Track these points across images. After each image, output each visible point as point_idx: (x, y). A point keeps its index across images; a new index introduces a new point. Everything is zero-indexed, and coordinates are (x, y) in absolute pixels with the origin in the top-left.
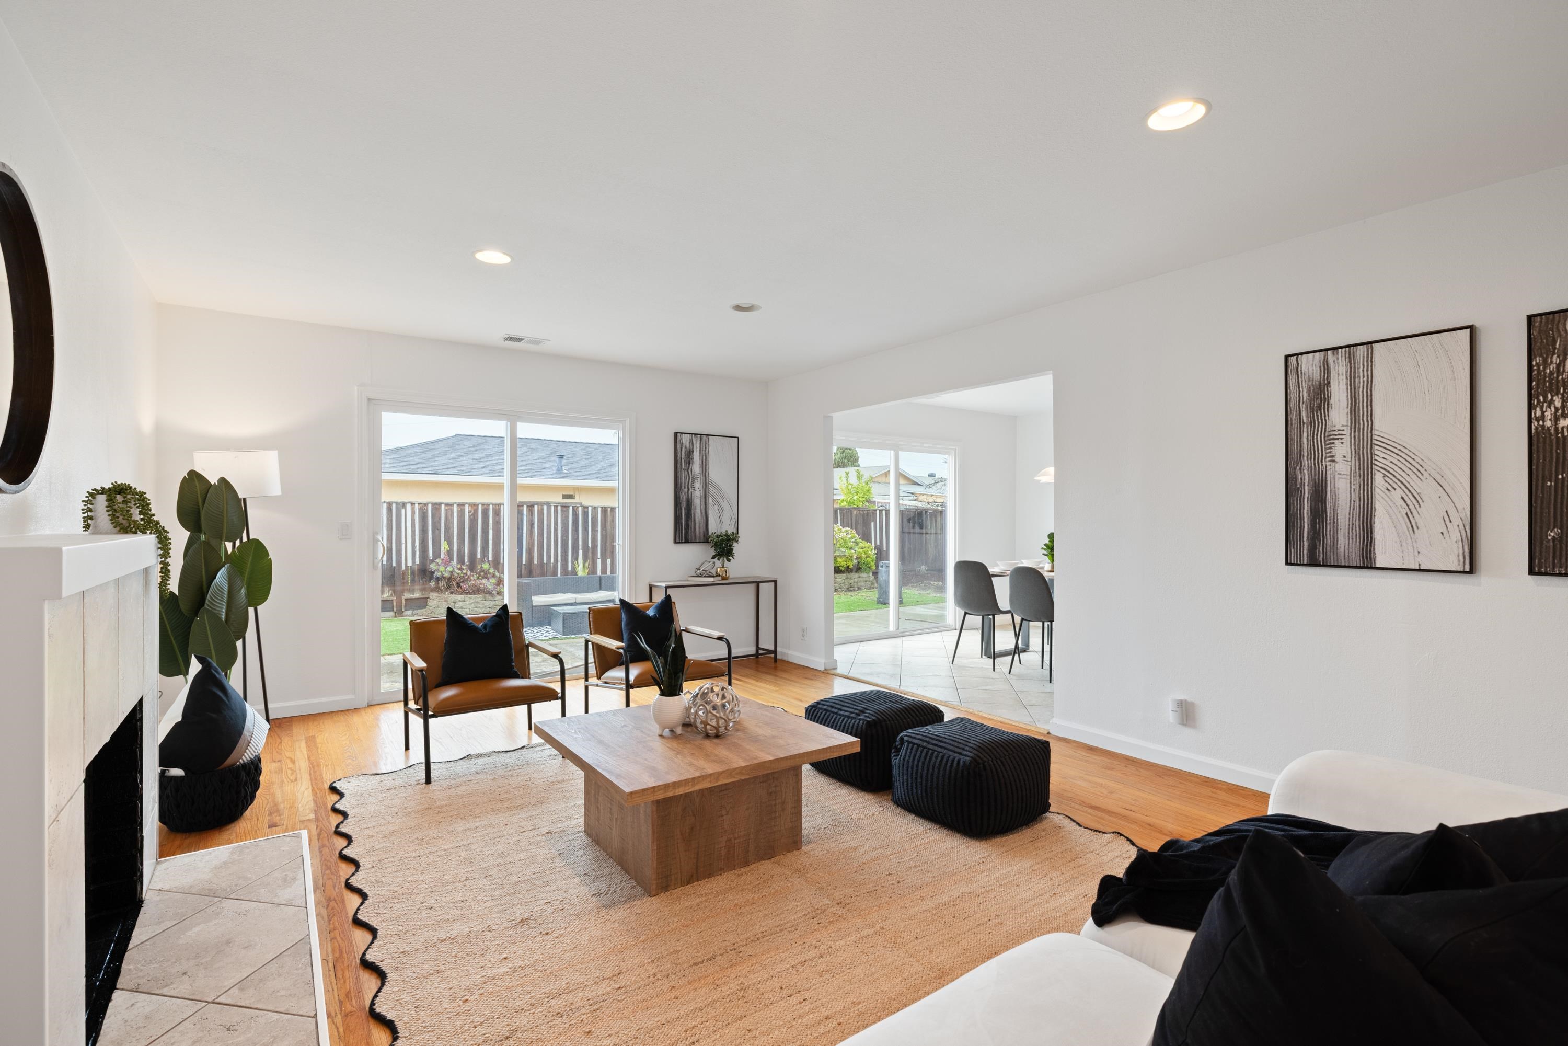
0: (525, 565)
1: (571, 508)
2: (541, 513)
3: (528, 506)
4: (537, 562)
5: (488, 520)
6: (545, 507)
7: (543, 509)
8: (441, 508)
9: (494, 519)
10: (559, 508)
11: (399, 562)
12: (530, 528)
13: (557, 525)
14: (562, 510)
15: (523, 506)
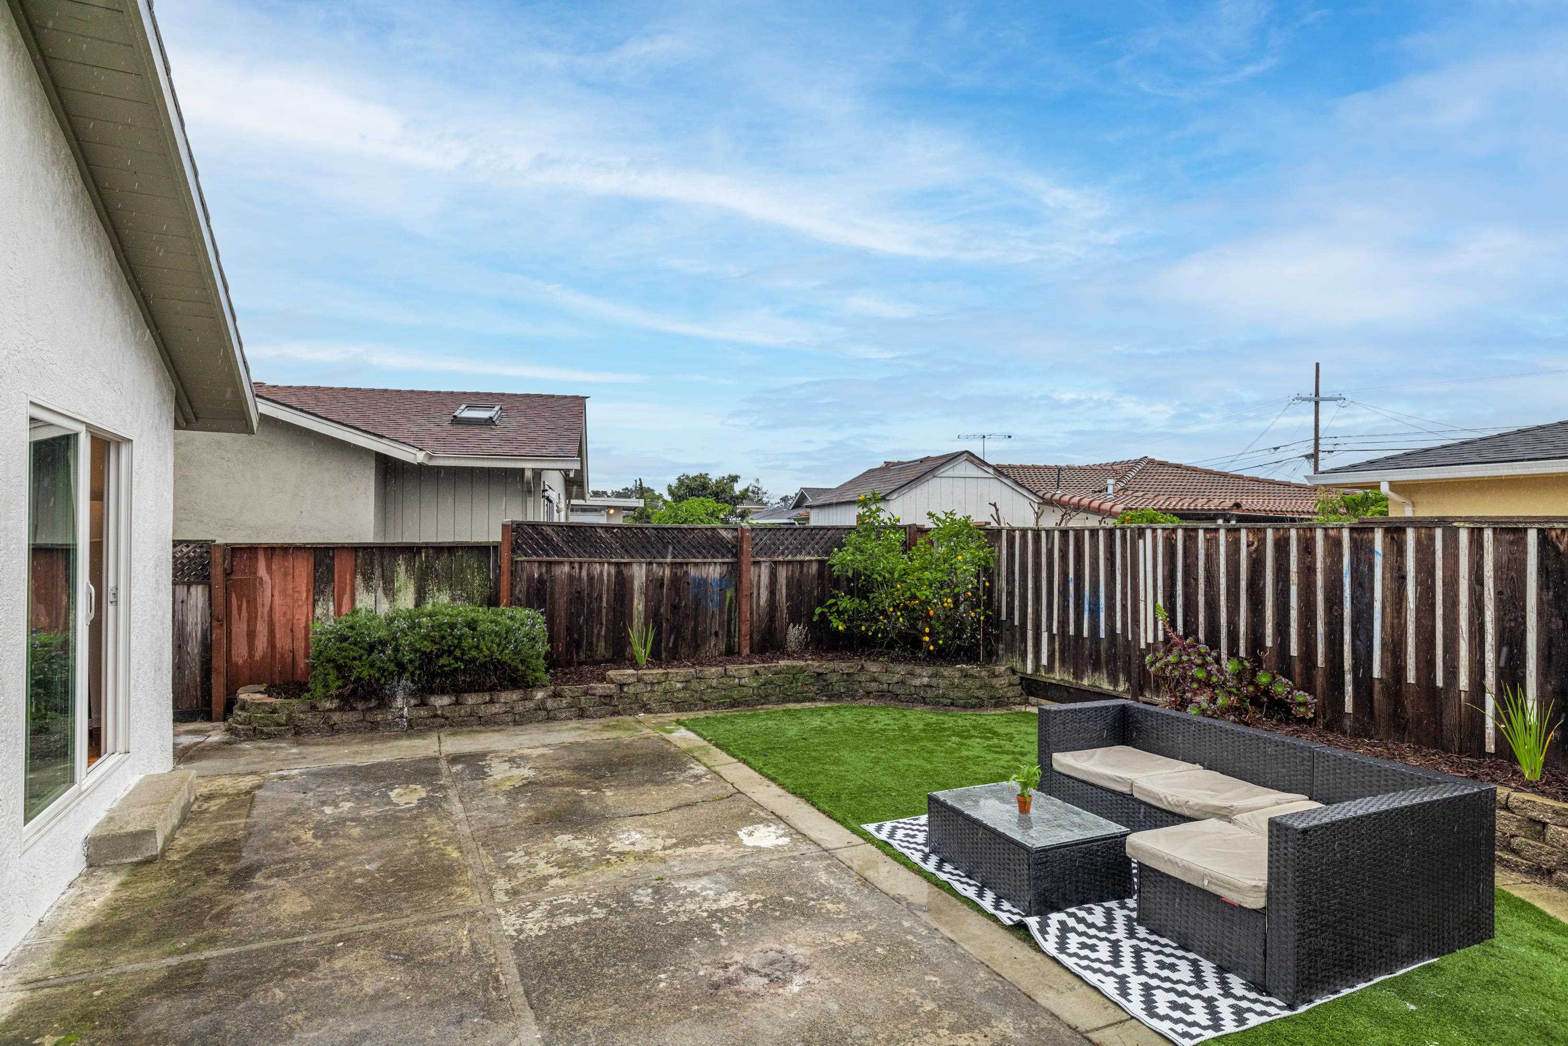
0: (1380, 680)
1: (1532, 536)
2: (1425, 551)
3: (1387, 531)
4: (1418, 679)
5: (1288, 560)
6: (1439, 533)
7: (1432, 539)
8: (1197, 537)
9: (1300, 561)
10: (1488, 534)
11: (1136, 634)
12: (1395, 586)
13: (1481, 584)
14: (1495, 539)
15: (1372, 530)
